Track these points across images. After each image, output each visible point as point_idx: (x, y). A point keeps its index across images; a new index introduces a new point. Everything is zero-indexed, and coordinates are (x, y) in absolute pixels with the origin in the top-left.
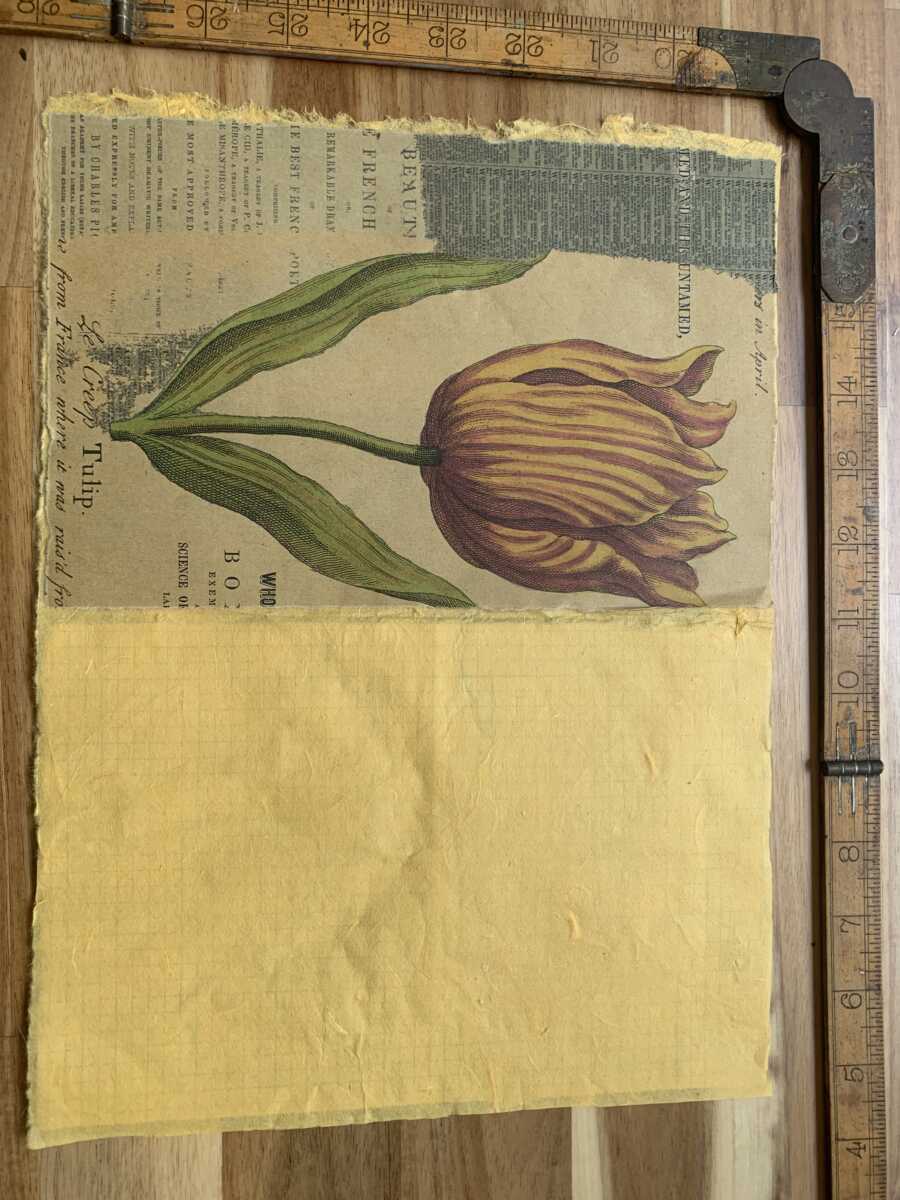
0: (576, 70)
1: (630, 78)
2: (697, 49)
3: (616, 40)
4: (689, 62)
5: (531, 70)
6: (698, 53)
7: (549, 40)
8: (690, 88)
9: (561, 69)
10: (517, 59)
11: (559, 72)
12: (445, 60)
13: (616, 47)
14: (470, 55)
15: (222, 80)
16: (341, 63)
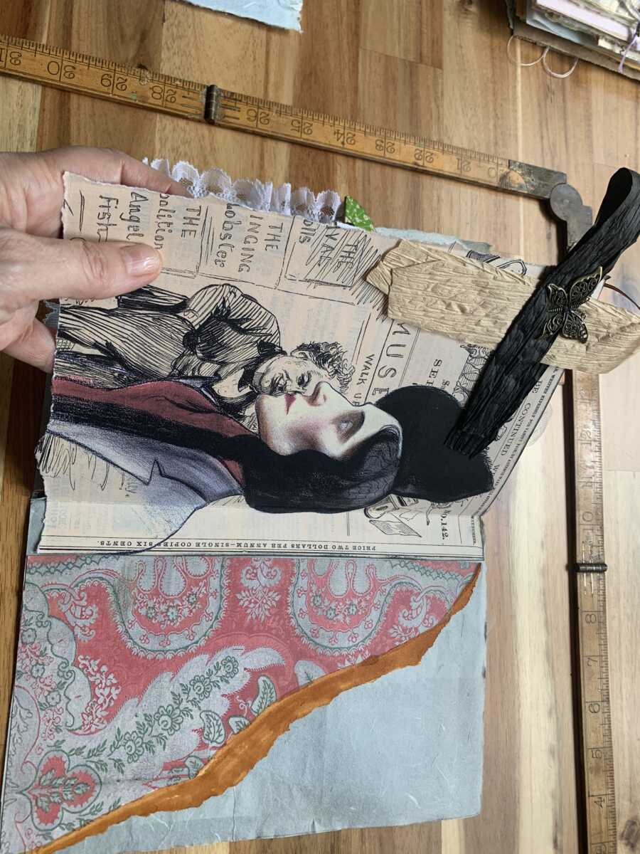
0: (450, 173)
1: (476, 180)
2: (508, 170)
3: (469, 160)
4: (504, 177)
5: (427, 169)
6: (509, 172)
7: (435, 155)
8: (506, 189)
9: (442, 170)
10: (420, 163)
11: (441, 172)
12: (384, 157)
13: (469, 163)
14: (397, 157)
15: (262, 150)
16: (328, 151)
